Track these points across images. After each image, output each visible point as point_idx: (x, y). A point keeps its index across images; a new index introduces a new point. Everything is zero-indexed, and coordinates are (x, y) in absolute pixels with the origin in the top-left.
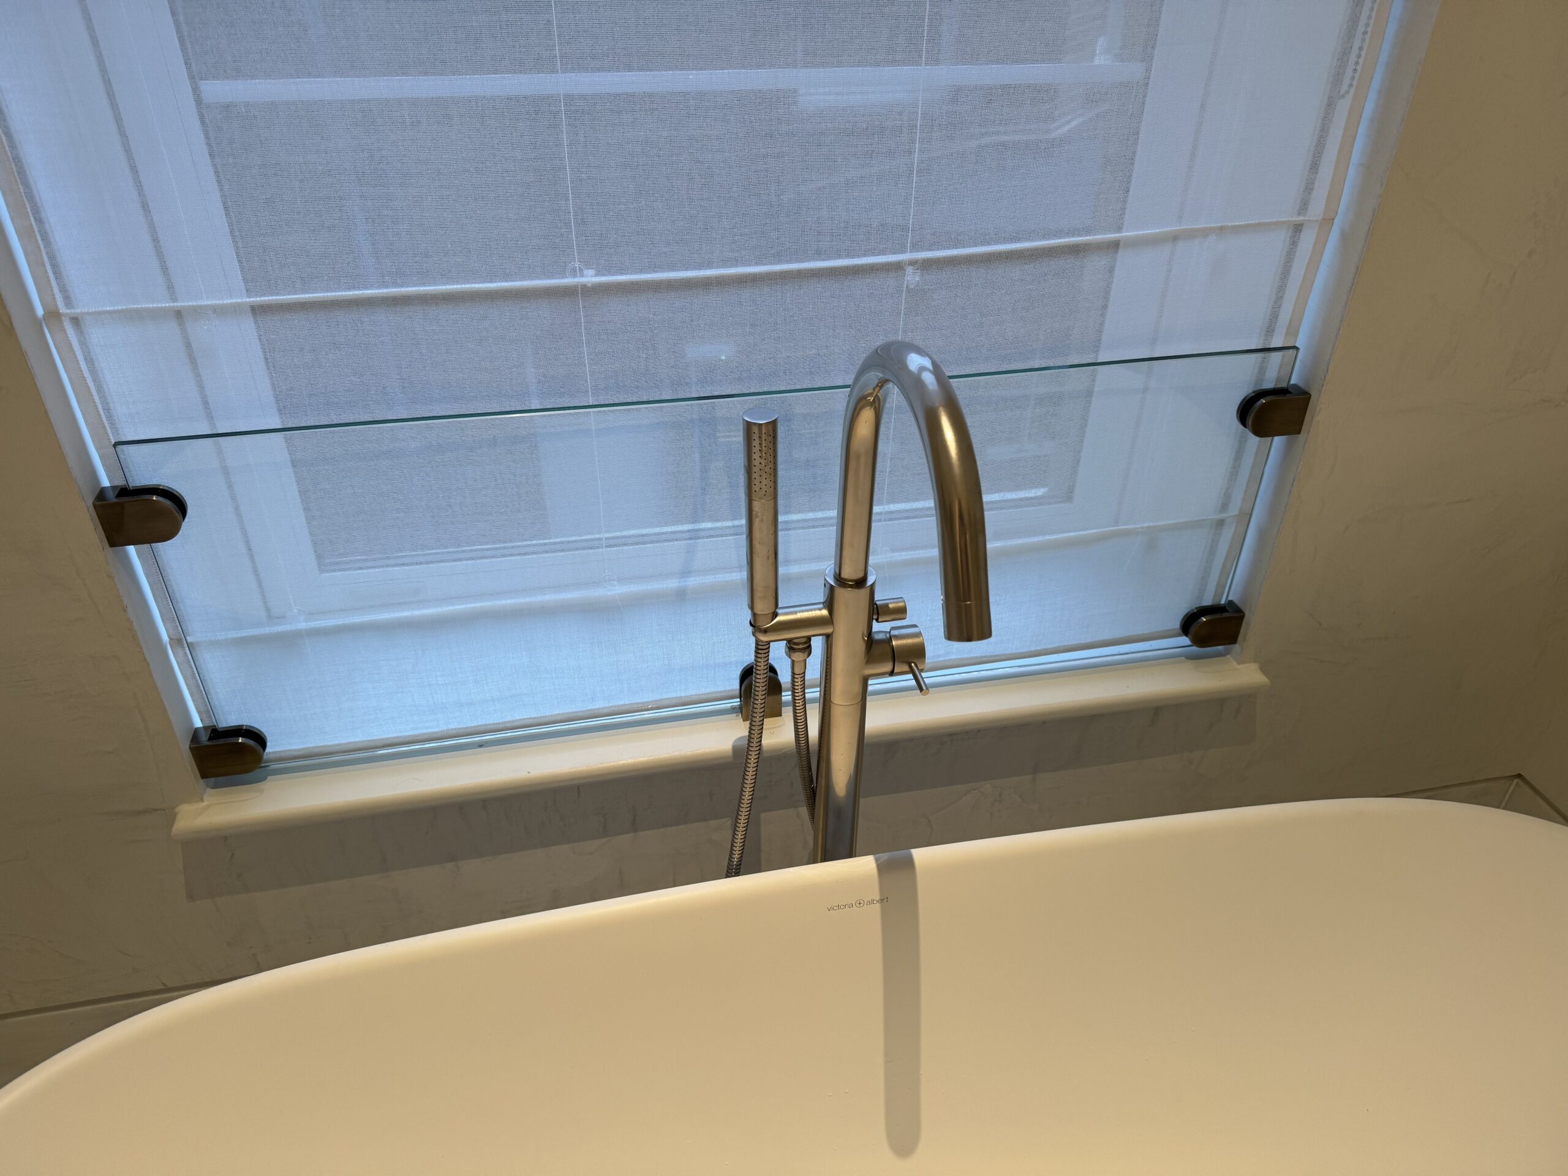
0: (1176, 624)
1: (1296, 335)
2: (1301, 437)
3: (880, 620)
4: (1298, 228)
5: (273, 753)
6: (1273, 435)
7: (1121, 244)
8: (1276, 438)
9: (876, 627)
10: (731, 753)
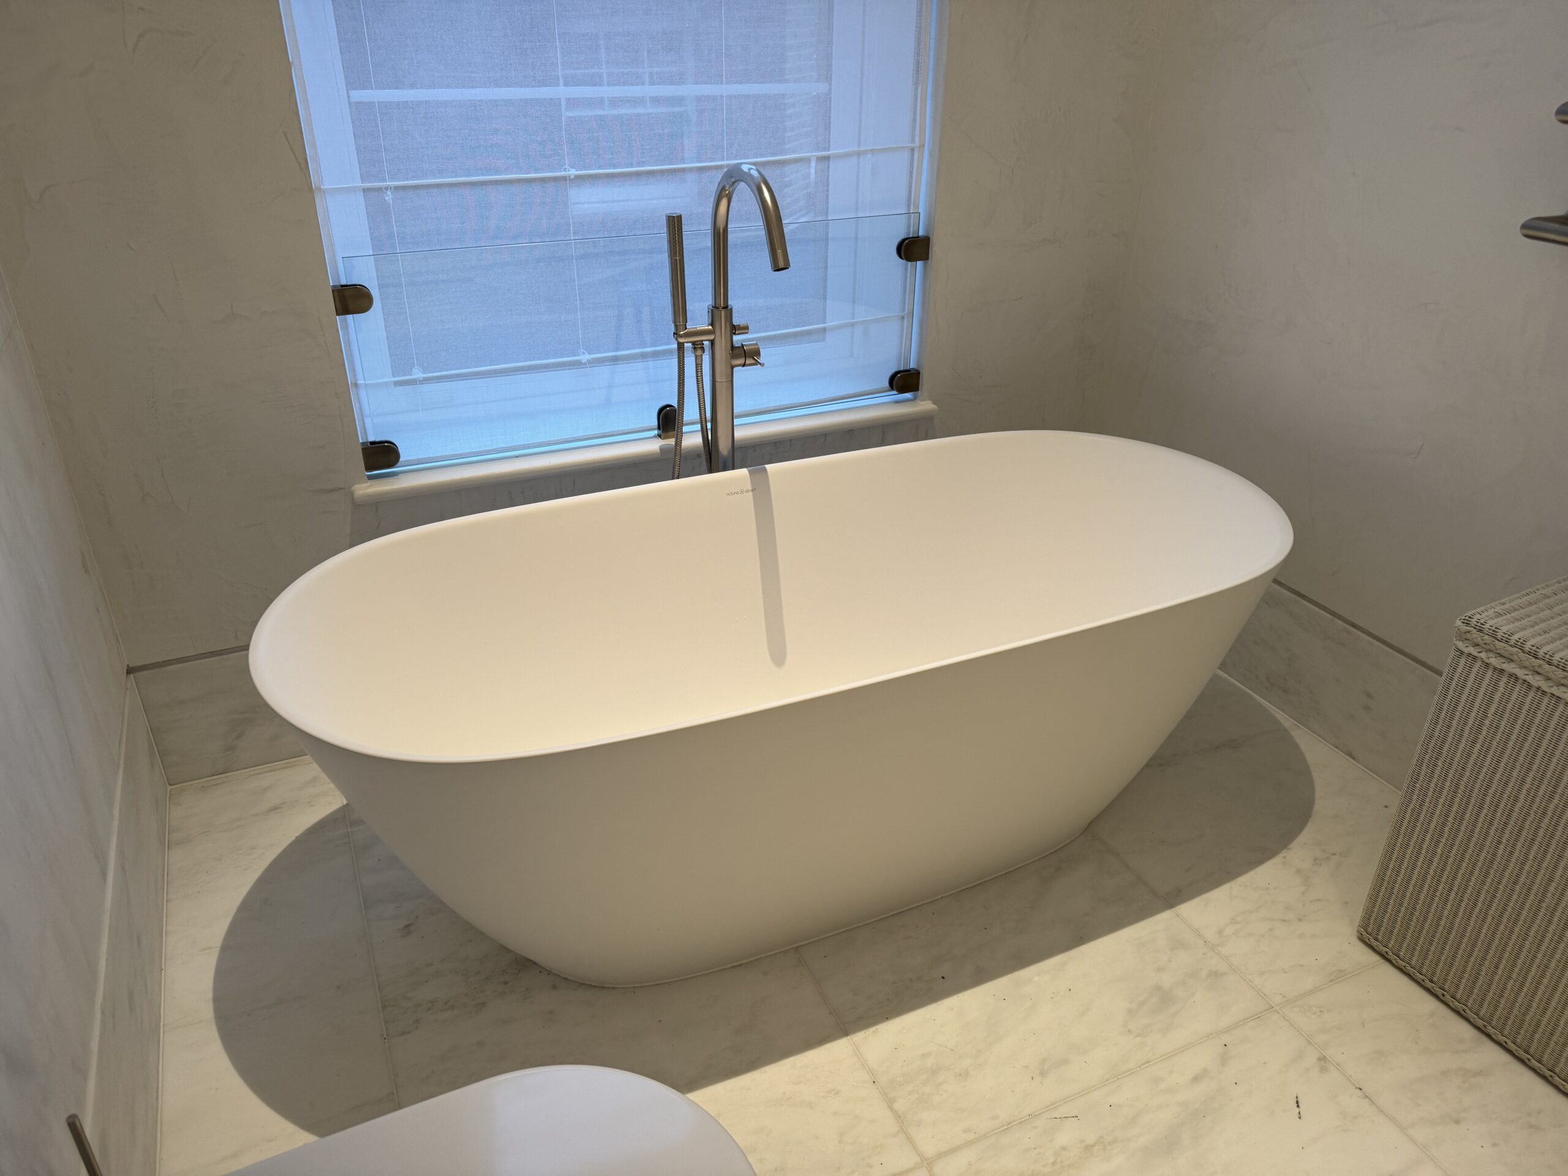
0: (886, 384)
1: (918, 207)
2: (929, 261)
3: (737, 333)
4: (913, 150)
5: (404, 461)
6: (916, 260)
7: (831, 157)
8: (918, 262)
9: (736, 338)
10: (659, 451)
